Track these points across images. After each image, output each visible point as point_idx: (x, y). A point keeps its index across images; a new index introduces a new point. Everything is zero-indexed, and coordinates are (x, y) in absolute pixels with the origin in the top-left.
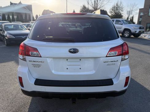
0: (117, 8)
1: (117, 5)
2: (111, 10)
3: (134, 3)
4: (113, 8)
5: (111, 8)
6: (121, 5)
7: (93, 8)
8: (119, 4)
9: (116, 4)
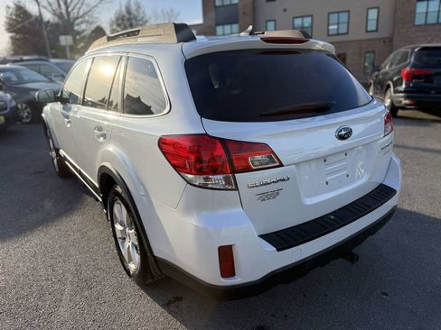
0: (128, 20)
1: (129, 11)
2: (115, 27)
3: (172, 10)
4: (117, 19)
5: (114, 19)
6: (138, 13)
7: (55, 14)
8: (133, 8)
9: (124, 10)
